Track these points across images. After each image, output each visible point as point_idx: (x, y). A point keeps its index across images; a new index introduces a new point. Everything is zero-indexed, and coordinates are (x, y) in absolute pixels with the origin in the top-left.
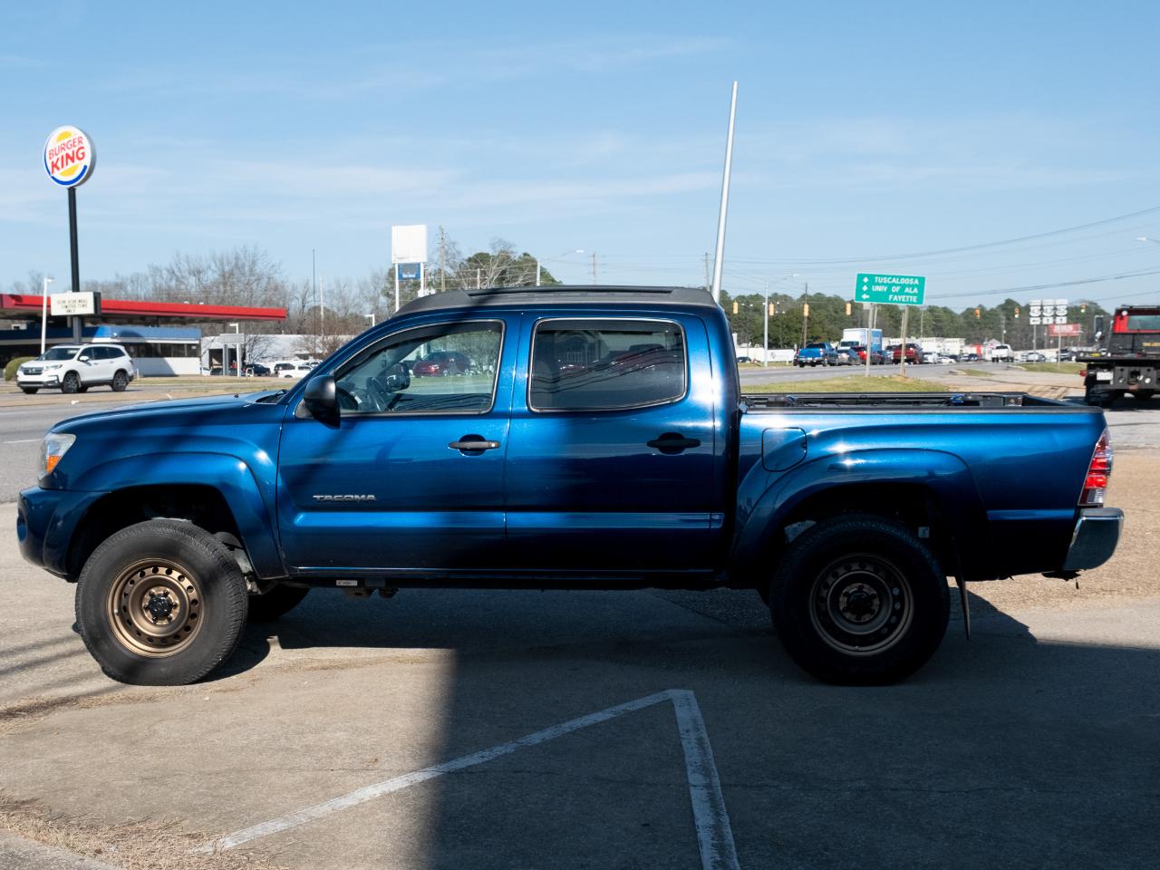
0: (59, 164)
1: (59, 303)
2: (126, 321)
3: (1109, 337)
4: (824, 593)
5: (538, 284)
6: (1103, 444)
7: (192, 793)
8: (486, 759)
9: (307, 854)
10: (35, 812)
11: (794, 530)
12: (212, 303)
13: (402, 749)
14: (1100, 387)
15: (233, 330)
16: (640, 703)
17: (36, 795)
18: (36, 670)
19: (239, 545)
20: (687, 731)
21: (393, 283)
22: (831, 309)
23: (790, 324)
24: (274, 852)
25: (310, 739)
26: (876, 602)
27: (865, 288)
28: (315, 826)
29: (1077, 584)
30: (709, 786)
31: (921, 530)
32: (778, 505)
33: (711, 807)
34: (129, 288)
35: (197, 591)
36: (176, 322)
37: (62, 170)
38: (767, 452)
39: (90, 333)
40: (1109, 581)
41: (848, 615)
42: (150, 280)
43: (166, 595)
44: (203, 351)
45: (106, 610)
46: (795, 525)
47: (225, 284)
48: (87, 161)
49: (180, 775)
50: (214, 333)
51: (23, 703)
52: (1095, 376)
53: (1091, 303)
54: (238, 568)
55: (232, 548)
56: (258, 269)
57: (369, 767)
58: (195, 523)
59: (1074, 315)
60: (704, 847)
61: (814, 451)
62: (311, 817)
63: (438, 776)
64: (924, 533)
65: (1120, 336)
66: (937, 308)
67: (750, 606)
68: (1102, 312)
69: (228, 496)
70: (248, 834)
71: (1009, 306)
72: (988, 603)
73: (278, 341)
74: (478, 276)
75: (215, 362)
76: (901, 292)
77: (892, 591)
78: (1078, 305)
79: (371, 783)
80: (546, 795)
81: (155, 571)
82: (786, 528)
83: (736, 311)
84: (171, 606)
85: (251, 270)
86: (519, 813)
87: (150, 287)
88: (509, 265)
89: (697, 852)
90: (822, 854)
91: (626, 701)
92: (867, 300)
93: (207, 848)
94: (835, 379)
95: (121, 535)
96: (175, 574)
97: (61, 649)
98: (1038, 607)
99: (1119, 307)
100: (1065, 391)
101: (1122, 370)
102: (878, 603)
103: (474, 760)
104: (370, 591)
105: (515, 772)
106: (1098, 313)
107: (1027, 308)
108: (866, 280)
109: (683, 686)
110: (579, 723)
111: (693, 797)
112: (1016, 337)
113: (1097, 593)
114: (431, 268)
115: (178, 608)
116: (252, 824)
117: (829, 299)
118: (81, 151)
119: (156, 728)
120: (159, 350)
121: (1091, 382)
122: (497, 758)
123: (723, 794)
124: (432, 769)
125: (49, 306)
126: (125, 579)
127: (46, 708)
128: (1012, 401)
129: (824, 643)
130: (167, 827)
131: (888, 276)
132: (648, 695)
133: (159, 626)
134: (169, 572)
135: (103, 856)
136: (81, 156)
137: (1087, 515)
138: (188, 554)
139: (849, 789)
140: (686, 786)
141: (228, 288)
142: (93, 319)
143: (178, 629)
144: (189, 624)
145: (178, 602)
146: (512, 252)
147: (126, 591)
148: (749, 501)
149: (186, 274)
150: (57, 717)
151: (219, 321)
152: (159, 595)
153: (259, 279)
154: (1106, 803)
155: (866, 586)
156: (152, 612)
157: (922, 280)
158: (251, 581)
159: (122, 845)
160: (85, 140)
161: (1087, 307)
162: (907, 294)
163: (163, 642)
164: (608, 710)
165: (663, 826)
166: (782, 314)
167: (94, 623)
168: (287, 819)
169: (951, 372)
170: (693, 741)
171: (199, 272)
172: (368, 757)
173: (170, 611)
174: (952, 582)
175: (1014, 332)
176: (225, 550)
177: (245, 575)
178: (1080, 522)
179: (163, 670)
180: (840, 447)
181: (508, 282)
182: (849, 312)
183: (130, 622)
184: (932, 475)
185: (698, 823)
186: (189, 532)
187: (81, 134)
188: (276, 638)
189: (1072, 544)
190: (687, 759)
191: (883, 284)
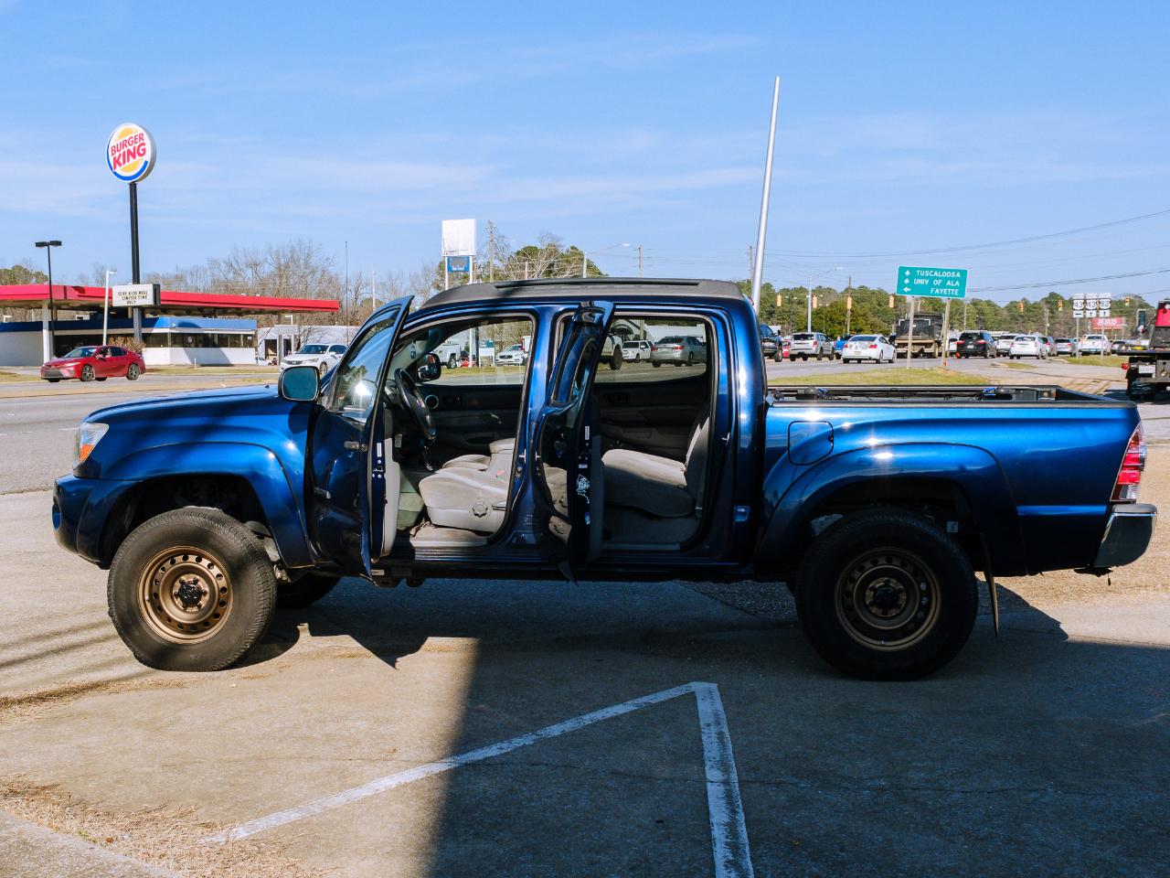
0: (121, 160)
1: (120, 294)
2: (184, 312)
3: (1152, 329)
4: (850, 587)
5: (585, 277)
6: (1137, 439)
7: (211, 781)
8: (505, 751)
9: (318, 846)
10: (54, 798)
11: (821, 523)
12: (268, 295)
13: (421, 739)
14: (1142, 380)
15: (288, 322)
16: (663, 696)
17: (57, 781)
18: (70, 654)
19: (269, 534)
20: (708, 725)
21: (443, 276)
22: (875, 302)
23: (834, 317)
24: (286, 842)
25: (331, 728)
26: (903, 596)
27: (907, 281)
28: (328, 816)
29: (1109, 580)
30: (726, 782)
31: (949, 524)
32: (804, 499)
33: (728, 804)
34: (189, 280)
35: (226, 579)
36: (233, 313)
37: (123, 166)
38: (793, 446)
39: (149, 323)
40: (1144, 577)
41: (874, 610)
42: (209, 273)
43: (196, 582)
44: (259, 341)
45: (137, 597)
46: (822, 519)
47: (281, 277)
48: (147, 157)
49: (200, 762)
50: (270, 324)
51: (54, 687)
52: (1137, 369)
53: (1136, 296)
54: (266, 556)
55: (261, 536)
56: (314, 261)
57: (387, 757)
58: (225, 512)
59: (1117, 308)
60: (718, 845)
61: (841, 445)
62: (325, 808)
63: (455, 768)
64: (953, 527)
65: (1163, 330)
66: (981, 301)
67: (778, 599)
68: (1147, 306)
69: (256, 486)
70: (262, 824)
71: (1053, 300)
72: (1020, 597)
73: (332, 333)
74: (526, 269)
75: (270, 352)
76: (943, 286)
77: (919, 586)
78: (1123, 299)
79: (388, 773)
80: (562, 789)
81: (185, 559)
82: (813, 522)
83: (779, 304)
84: (201, 593)
85: (306, 263)
86: (534, 807)
87: (209, 279)
88: (557, 258)
89: (711, 851)
90: (838, 855)
91: (647, 694)
92: (908, 293)
93: (220, 838)
94: (877, 371)
95: (152, 524)
96: (205, 562)
97: (96, 633)
98: (1072, 603)
99: (1163, 300)
100: (1107, 385)
101: (1164, 363)
102: (905, 597)
103: (492, 751)
104: (397, 581)
105: (533, 765)
106: (1141, 306)
107: (1071, 301)
108: (908, 273)
109: (707, 679)
110: (600, 715)
111: (709, 793)
112: (1059, 330)
113: (1132, 588)
114: (481, 261)
115: (208, 595)
116: (266, 813)
117: (873, 293)
118: (142, 147)
119: (182, 714)
120: (216, 341)
121: (1132, 375)
122: (515, 750)
123: (740, 790)
124: (449, 760)
125: (110, 298)
126: (156, 566)
127: (76, 692)
128: (1046, 394)
129: (849, 637)
130: (182, 816)
131: (929, 269)
132: (671, 688)
133: (189, 612)
134: (199, 560)
135: (114, 845)
136: (141, 152)
137: (1120, 510)
138: (217, 543)
139: (869, 788)
140: (704, 780)
141: (284, 280)
142: (153, 310)
143: (208, 615)
144: (218, 611)
145: (207, 589)
146: (560, 246)
147: (157, 577)
148: (775, 494)
149: (243, 267)
150: (87, 702)
151: (274, 313)
152: (189, 582)
153: (313, 272)
154: (1133, 806)
155: (893, 580)
156: (183, 600)
157: (964, 273)
158: (280, 569)
159: (136, 833)
160: (146, 137)
161: (1131, 301)
162: (949, 287)
163: (192, 629)
164: (629, 703)
165: (677, 823)
166: (825, 307)
167: (125, 610)
168: (301, 810)
169: (993, 365)
170: (714, 735)
171: (256, 265)
172: (387, 747)
173: (199, 599)
174: (980, 576)
175: (1058, 326)
176: (253, 539)
177: (274, 563)
178: (1112, 518)
179: (192, 656)
180: (872, 440)
181: (556, 274)
182: (891, 305)
183: (161, 609)
184: (962, 469)
185: (713, 820)
186: (219, 521)
187: (143, 132)
188: (306, 625)
189: (1104, 539)
190: (706, 753)
191: (924, 277)
